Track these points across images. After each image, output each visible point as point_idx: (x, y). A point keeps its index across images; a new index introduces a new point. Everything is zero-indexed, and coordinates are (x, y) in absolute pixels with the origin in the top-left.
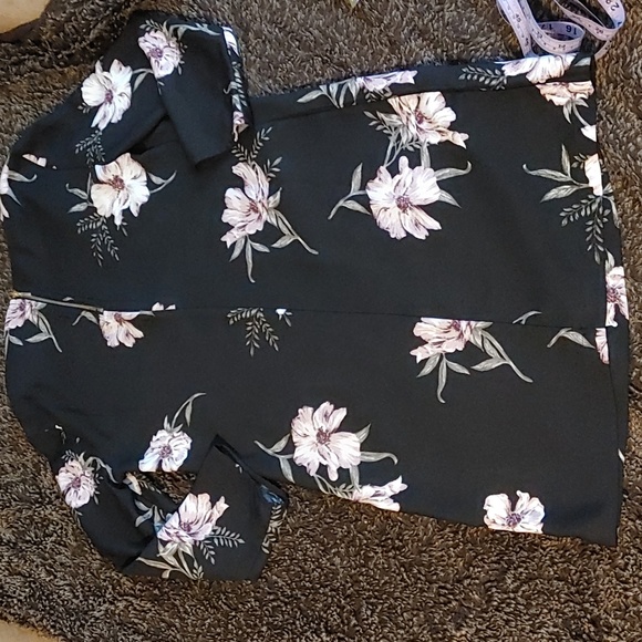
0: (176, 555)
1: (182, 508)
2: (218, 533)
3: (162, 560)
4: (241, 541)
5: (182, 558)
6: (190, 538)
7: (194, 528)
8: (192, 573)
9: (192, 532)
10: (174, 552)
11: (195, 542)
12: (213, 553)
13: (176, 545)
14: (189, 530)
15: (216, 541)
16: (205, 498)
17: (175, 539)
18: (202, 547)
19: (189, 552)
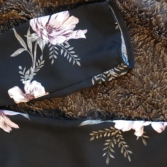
0: (34, 43)
1: (54, 16)
2: (66, 47)
3: (25, 40)
4: (79, 63)
5: (36, 48)
6: (47, 39)
7: (54, 34)
8: (37, 61)
9: (51, 35)
10: (34, 40)
11: (49, 43)
12: (55, 57)
13: (37, 37)
14: (50, 33)
15: (62, 51)
16: (75, 21)
17: (39, 33)
18: (51, 49)
19: (42, 47)
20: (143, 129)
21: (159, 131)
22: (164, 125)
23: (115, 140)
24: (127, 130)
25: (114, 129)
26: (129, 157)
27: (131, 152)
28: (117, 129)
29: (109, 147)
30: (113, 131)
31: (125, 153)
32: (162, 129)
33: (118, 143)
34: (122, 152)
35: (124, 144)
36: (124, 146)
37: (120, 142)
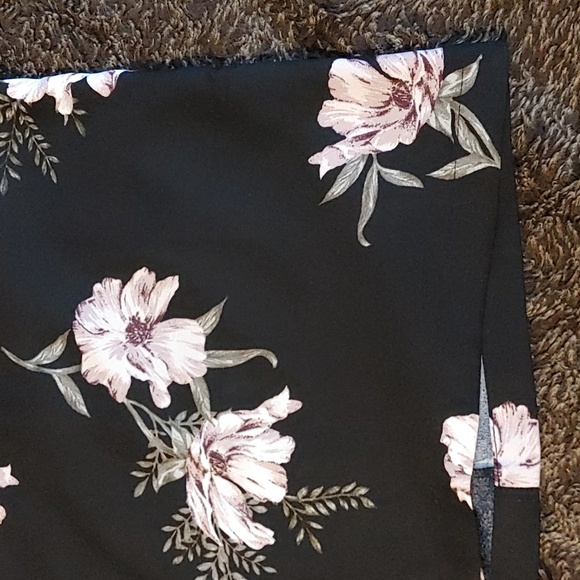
20: (70, 91)
21: (106, 93)
22: (114, 75)
23: (18, 134)
24: (36, 100)
25: (6, 99)
26: (52, 173)
27: (55, 160)
28: (15, 100)
29: (6, 153)
30: (7, 107)
31: (44, 163)
32: (110, 87)
33: (26, 141)
34: (37, 162)
35: (40, 142)
36: (39, 146)
37: (30, 136)
